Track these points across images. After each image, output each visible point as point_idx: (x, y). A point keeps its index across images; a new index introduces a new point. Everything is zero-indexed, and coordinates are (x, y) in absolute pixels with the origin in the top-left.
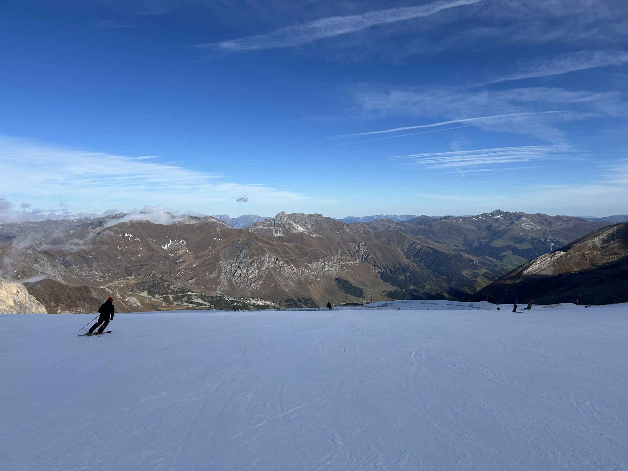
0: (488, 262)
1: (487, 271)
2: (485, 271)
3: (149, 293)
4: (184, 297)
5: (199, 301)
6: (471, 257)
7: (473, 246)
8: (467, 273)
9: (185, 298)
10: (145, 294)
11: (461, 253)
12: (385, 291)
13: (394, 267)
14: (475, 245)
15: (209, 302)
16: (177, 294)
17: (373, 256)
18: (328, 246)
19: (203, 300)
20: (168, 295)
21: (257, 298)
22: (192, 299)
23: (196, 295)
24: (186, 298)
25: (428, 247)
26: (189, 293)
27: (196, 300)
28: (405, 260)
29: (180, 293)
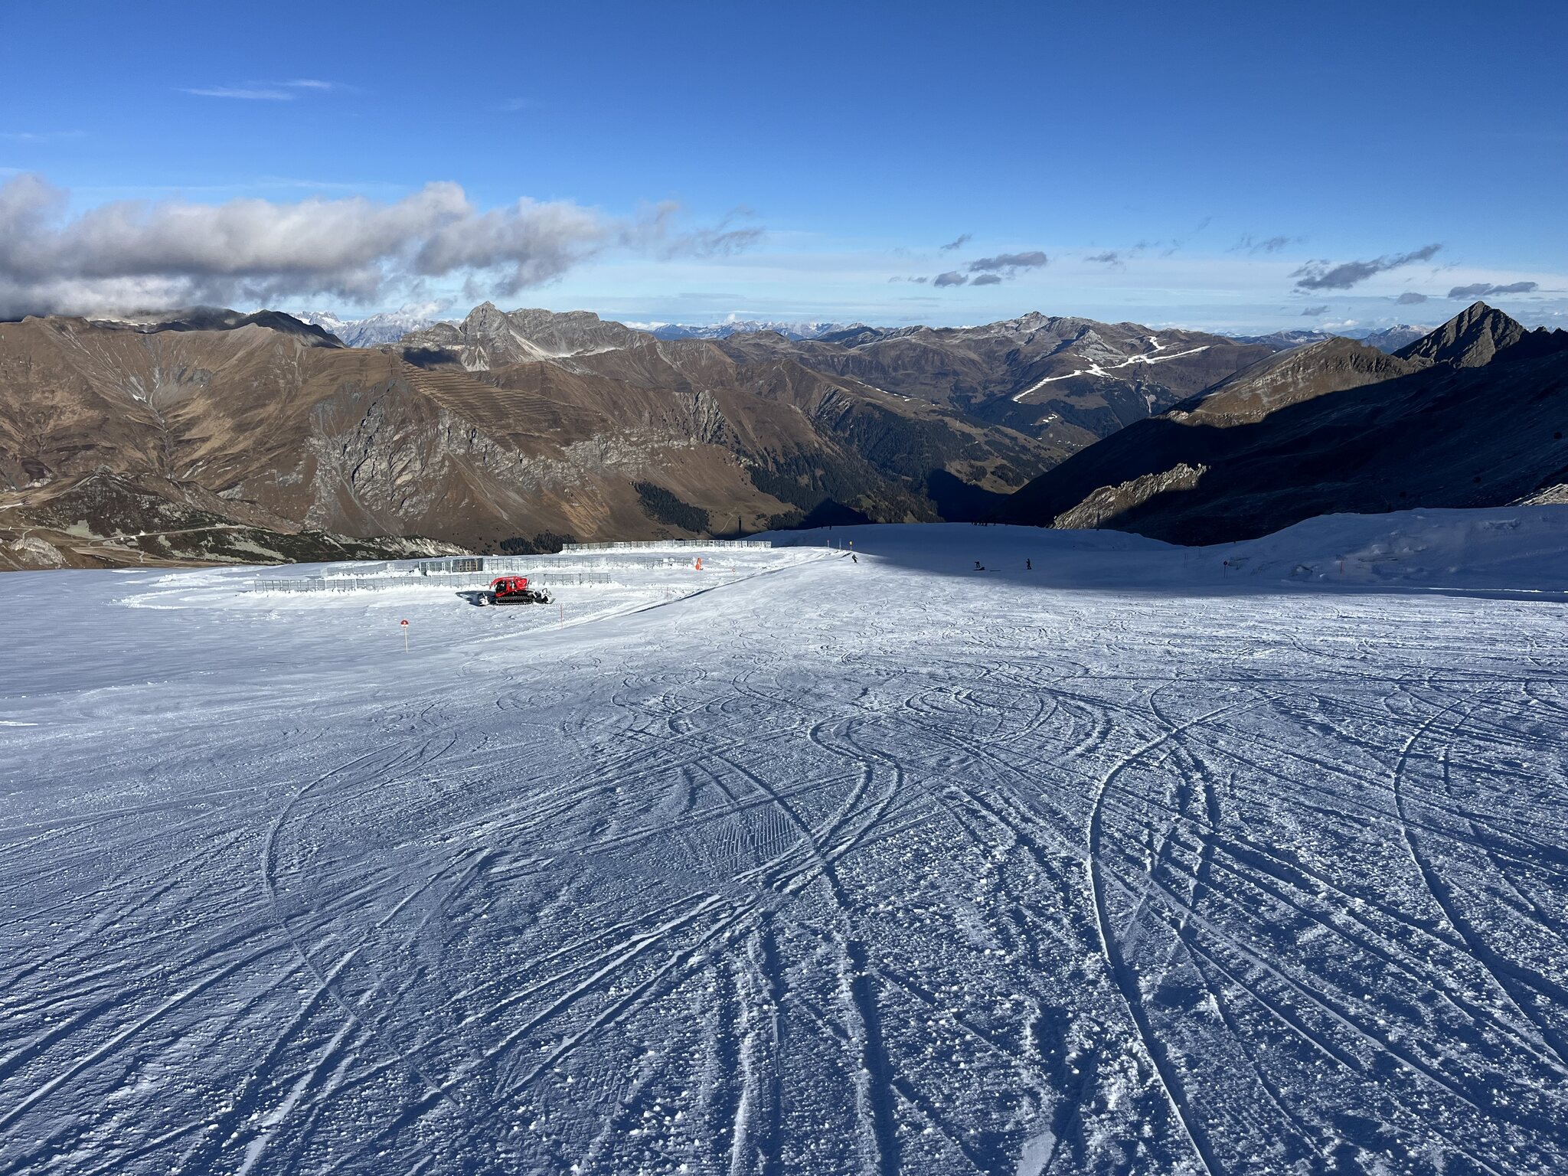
0: (1007, 441)
1: (1005, 462)
2: (1000, 461)
3: (95, 528)
4: (203, 536)
5: (252, 547)
6: (967, 429)
7: (973, 401)
8: (959, 468)
9: (209, 541)
10: (81, 530)
11: (947, 419)
12: (764, 516)
13: (785, 455)
14: (979, 398)
15: (280, 549)
16: (181, 528)
17: (732, 426)
18: (615, 398)
19: (262, 546)
20: (155, 533)
21: (421, 539)
22: (230, 543)
23: (240, 532)
24: (210, 539)
25: (869, 404)
26: (219, 526)
27: (240, 546)
28: (813, 436)
29: (190, 527)
